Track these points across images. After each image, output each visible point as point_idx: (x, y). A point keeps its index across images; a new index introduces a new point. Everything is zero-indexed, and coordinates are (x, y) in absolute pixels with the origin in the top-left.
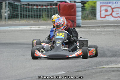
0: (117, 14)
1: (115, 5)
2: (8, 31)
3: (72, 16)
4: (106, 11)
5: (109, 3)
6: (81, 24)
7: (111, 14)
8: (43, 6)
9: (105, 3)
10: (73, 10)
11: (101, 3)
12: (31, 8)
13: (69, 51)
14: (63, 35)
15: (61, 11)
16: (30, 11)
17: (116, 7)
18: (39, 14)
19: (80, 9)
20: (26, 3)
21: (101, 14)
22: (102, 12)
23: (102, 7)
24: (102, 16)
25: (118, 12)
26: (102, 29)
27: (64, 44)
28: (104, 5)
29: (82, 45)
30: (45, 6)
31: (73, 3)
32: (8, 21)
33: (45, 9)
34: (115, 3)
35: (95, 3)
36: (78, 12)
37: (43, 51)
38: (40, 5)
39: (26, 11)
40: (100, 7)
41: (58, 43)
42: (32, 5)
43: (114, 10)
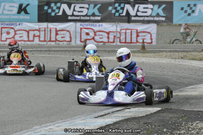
0: (20, 37)
1: (18, 26)
4: (8, 33)
5: (12, 25)
9: (7, 24)
11: (2, 24)
22: (3, 35)
23: (3, 29)
25: (22, 35)
28: (6, 26)
34: (19, 24)
43: (17, 32)
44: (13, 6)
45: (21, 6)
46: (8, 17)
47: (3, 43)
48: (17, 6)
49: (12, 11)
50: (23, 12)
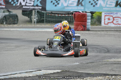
0: (117, 22)
1: (115, 15)
2: (37, 32)
3: (84, 23)
4: (109, 19)
5: (111, 14)
6: (90, 29)
7: (113, 22)
8: (62, 14)
9: (109, 14)
10: (84, 18)
11: (105, 13)
12: (54, 16)
13: (64, 51)
14: (60, 38)
15: (76, 19)
16: (53, 17)
17: (116, 16)
18: (59, 21)
19: (90, 18)
20: (50, 12)
21: (105, 22)
22: (106, 20)
23: (106, 16)
24: (106, 23)
25: (117, 21)
26: (105, 33)
27: (60, 45)
28: (107, 15)
29: (75, 46)
30: (64, 14)
31: (85, 13)
32: (36, 24)
33: (64, 16)
34: (116, 14)
35: (101, 13)
36: (88, 19)
37: (43, 50)
38: (60, 14)
39: (50, 18)
40: (104, 16)
41: (56, 44)
42: (54, 14)
43: (115, 19)
44: (112, 2)
45: (117, 2)
46: (109, 9)
47: (106, 25)
48: (115, 2)
49: (111, 5)
50: (118, 6)
